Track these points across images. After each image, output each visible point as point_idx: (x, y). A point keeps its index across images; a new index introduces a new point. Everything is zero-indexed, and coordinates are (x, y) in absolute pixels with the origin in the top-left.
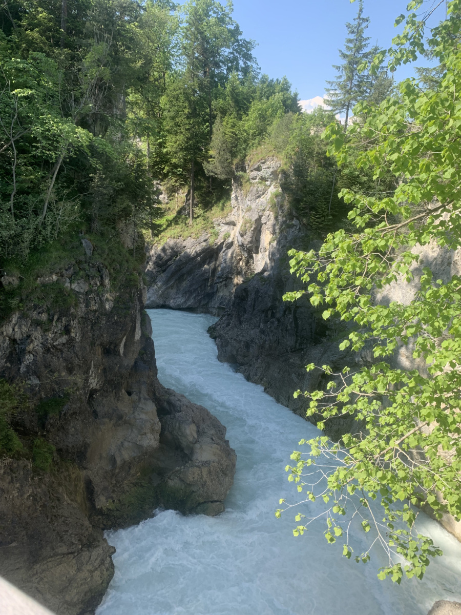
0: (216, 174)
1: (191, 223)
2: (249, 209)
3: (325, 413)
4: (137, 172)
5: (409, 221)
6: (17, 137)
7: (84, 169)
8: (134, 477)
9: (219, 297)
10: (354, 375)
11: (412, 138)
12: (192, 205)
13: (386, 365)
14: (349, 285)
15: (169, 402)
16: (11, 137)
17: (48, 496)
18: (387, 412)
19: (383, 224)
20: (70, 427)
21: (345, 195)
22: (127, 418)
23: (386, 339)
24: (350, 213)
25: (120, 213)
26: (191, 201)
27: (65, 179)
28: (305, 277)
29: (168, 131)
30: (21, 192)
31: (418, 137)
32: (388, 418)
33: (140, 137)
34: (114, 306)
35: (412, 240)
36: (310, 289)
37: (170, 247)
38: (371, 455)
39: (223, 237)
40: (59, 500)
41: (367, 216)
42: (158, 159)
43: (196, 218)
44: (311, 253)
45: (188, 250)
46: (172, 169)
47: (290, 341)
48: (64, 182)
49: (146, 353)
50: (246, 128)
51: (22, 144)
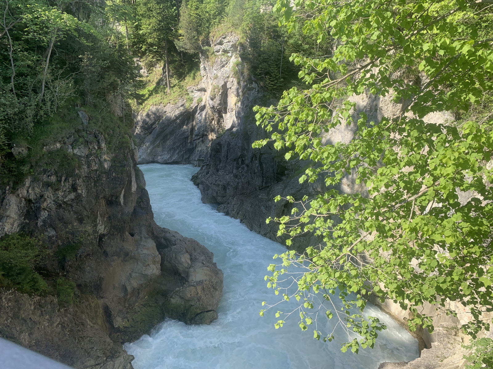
0: (186, 49)
1: (169, 91)
2: (216, 77)
3: (292, 232)
4: (119, 51)
5: (347, 76)
6: (11, 27)
7: (74, 51)
8: (143, 300)
9: (198, 151)
10: (311, 201)
11: (346, 8)
12: (169, 77)
13: (335, 191)
14: (304, 131)
15: (166, 239)
16: (5, 26)
17: (74, 322)
18: (338, 228)
19: (326, 80)
20: (86, 267)
21: (295, 58)
22: (133, 254)
23: (334, 172)
24: (300, 73)
25: (109, 87)
26: (167, 73)
27: (58, 61)
28: (268, 127)
29: (142, 15)
30: (20, 75)
31: (351, 6)
32: (339, 232)
33: (119, 21)
34: (111, 165)
35: (350, 91)
36: (273, 137)
37: (153, 113)
38: (329, 261)
39: (196, 101)
40: (83, 325)
41: (313, 74)
42: (136, 40)
43: (172, 87)
44: (271, 108)
45: (169, 115)
46: (149, 48)
47: (258, 182)
48: (57, 64)
49: (143, 202)
50: (207, 10)
51: (16, 32)
